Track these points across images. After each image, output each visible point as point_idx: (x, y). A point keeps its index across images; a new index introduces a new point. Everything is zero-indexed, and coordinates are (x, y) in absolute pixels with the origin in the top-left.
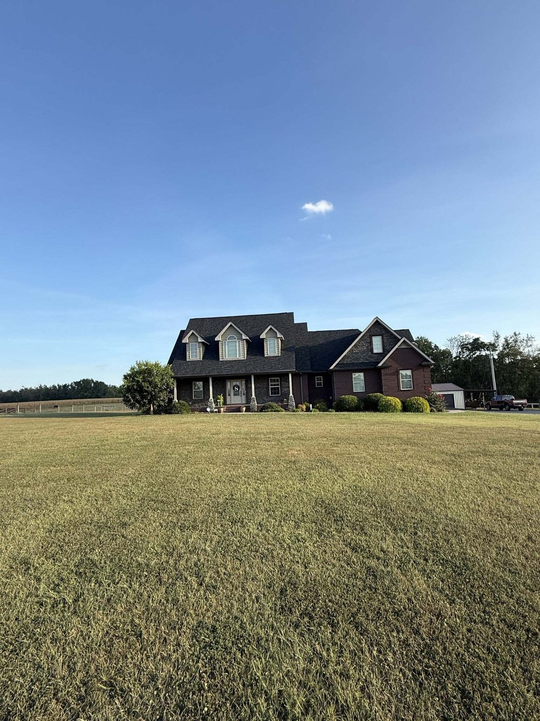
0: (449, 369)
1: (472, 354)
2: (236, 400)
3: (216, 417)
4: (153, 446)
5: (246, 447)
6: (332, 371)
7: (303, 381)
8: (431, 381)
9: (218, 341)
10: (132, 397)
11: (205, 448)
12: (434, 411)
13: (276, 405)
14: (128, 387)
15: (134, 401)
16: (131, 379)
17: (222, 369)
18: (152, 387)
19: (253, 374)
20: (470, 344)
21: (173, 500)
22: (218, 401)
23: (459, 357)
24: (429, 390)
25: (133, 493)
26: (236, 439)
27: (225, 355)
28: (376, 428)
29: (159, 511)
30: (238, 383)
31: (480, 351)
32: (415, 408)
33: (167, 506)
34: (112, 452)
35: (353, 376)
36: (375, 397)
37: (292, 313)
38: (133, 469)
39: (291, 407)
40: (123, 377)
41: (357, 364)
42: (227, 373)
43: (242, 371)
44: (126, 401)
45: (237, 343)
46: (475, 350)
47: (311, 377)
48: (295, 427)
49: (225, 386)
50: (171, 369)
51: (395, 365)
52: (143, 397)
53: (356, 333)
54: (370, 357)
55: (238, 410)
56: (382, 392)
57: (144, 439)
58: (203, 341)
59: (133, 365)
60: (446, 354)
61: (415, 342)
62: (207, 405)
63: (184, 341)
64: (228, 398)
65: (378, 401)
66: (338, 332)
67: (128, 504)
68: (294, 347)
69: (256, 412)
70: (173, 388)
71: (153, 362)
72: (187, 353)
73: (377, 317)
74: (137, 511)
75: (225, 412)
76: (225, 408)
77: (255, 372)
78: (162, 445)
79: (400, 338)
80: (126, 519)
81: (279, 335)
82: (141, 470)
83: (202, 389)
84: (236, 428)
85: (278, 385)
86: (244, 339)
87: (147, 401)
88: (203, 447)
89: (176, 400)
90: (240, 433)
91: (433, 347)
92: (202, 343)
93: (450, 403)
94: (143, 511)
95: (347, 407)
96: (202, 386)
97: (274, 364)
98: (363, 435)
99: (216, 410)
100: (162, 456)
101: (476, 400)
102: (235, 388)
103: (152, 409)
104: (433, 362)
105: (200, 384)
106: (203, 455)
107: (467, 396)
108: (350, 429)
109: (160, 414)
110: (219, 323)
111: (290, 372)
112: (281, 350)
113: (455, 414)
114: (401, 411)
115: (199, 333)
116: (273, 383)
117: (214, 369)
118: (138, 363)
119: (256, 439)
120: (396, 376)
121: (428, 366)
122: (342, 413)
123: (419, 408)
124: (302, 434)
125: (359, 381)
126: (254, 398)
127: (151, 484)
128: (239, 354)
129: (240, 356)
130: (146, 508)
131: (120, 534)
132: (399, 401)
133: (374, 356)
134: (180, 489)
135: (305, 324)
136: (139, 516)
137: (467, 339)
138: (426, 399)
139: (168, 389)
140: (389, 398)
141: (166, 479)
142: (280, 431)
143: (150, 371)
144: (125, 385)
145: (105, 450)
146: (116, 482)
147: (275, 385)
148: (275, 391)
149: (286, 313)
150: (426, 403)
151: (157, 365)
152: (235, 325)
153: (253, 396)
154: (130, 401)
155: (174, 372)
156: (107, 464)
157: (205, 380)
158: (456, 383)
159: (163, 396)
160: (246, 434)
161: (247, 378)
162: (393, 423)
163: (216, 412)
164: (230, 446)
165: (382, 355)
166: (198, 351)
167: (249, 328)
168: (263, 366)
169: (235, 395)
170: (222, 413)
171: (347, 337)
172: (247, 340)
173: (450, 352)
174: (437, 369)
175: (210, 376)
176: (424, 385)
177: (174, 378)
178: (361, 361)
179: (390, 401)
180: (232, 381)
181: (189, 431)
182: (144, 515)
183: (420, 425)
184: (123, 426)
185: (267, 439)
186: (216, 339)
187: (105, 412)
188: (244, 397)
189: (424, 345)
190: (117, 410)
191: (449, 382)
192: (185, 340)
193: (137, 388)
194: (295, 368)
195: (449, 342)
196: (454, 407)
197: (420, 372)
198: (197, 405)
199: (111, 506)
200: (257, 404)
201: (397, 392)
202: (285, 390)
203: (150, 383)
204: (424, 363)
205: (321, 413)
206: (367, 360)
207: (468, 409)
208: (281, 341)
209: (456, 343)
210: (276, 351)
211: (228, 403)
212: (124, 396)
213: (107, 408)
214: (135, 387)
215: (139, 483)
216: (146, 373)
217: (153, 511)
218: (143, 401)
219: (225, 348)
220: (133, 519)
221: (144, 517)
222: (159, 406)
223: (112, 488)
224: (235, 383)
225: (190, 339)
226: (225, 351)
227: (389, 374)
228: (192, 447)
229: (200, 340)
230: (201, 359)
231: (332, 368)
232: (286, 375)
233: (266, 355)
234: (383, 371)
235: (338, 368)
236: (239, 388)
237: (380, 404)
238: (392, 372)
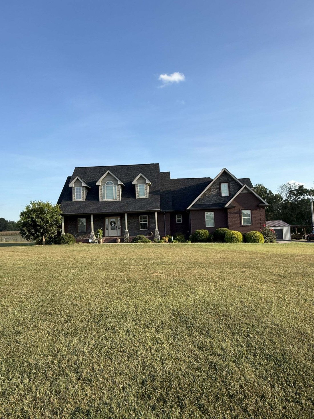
0: (279, 210)
1: (297, 198)
2: (112, 233)
3: (96, 247)
4: (44, 270)
5: (120, 271)
6: (190, 210)
7: (167, 219)
8: (265, 219)
9: (98, 186)
10: (28, 231)
11: (86, 271)
12: (267, 242)
13: (145, 237)
14: (24, 222)
15: (29, 234)
16: (27, 216)
17: (101, 208)
18: (44, 223)
19: (126, 212)
20: (296, 190)
21: (59, 313)
22: (98, 234)
23: (287, 200)
24: (264, 226)
25: (26, 308)
26: (112, 264)
27: (104, 197)
28: (222, 255)
29: (47, 322)
30: (114, 220)
31: (303, 195)
32: (253, 240)
33: (54, 317)
34: (9, 275)
35: (206, 215)
36: (222, 231)
37: (158, 164)
38: (27, 288)
39: (156, 239)
40: (20, 214)
41: (209, 205)
42: (105, 212)
43: (118, 210)
44: (23, 234)
45: (114, 188)
46: (300, 195)
47: (172, 216)
48: (159, 255)
49: (103, 222)
50: (60, 208)
51: (238, 206)
52: (37, 230)
53: (208, 180)
54: (219, 199)
55: (115, 241)
56: (227, 227)
57: (36, 264)
58: (86, 185)
59: (28, 205)
60: (278, 198)
61: (255, 188)
62: (89, 237)
63: (70, 185)
64: (106, 231)
65: (225, 234)
66: (195, 179)
67: (22, 317)
68: (159, 191)
69: (129, 242)
70: (62, 223)
71: (45, 202)
72: (73, 195)
73: (225, 168)
74: (29, 321)
75: (103, 243)
76: (104, 239)
77: (128, 211)
78: (52, 269)
79: (242, 184)
80: (20, 328)
81: (147, 181)
82: (34, 289)
83: (85, 224)
84: (112, 256)
85: (146, 221)
86: (119, 185)
87: (40, 234)
88: (84, 271)
89: (64, 233)
90: (115, 259)
91: (268, 192)
92: (85, 187)
93: (279, 236)
94: (34, 322)
95: (201, 239)
96: (85, 221)
97: (143, 204)
98: (212, 260)
99: (97, 241)
100: (51, 278)
101: (299, 233)
102: (112, 223)
103: (44, 240)
104: (267, 204)
105: (84, 220)
106: (85, 277)
107: (292, 230)
108: (202, 256)
109: (51, 244)
110: (99, 171)
111: (156, 211)
112: (149, 193)
113: (283, 244)
114: (242, 242)
115: (83, 179)
116: (143, 220)
117: (95, 208)
118: (33, 203)
119: (127, 264)
120: (238, 215)
121: (264, 207)
122: (196, 243)
123: (256, 240)
124: (165, 260)
125: (210, 218)
126: (127, 232)
127: (41, 301)
128: (116, 196)
129: (116, 198)
130: (36, 319)
131: (14, 340)
132: (240, 234)
133: (222, 199)
134: (65, 304)
135: (168, 173)
136: (31, 326)
137: (294, 186)
138: (261, 233)
139: (57, 224)
140: (233, 232)
141: (54, 296)
142: (147, 257)
143: (42, 209)
144: (21, 221)
145: (4, 273)
146: (12, 299)
147: (144, 221)
148: (144, 226)
149: (154, 164)
150: (261, 236)
151: (48, 205)
152: (112, 173)
153: (127, 230)
154: (25, 233)
155: (62, 210)
156: (5, 284)
157: (88, 217)
158: (285, 220)
159: (53, 230)
160: (120, 260)
161: (121, 216)
162: (235, 251)
163: (96, 243)
164: (106, 269)
165: (228, 198)
166: (82, 193)
167: (123, 175)
168: (135, 206)
169: (112, 229)
170: (101, 243)
171: (201, 184)
172: (121, 185)
173: (281, 197)
174: (270, 210)
175: (92, 214)
176: (260, 222)
177: (62, 215)
178: (212, 202)
179: (234, 234)
180: (110, 218)
181: (73, 257)
182: (35, 325)
183: (256, 253)
184: (19, 254)
185: (137, 264)
186: (97, 184)
187: (5, 242)
188: (119, 231)
189: (261, 190)
190: (15, 241)
191: (279, 219)
192: (72, 185)
193: (32, 223)
194: (160, 208)
195: (280, 188)
196: (283, 239)
197: (257, 212)
198: (81, 237)
199: (7, 318)
200: (130, 236)
201: (239, 227)
202: (152, 225)
203: (43, 219)
204: (260, 205)
205: (180, 243)
206: (217, 202)
207: (293, 241)
208: (149, 186)
209: (286, 189)
210: (145, 194)
211: (106, 235)
212: (21, 230)
213: (7, 240)
214: (30, 222)
215: (31, 300)
216: (39, 211)
217: (42, 322)
218: (36, 233)
219: (104, 192)
220: (25, 328)
221: (35, 326)
222: (50, 238)
223: (9, 304)
224: (112, 220)
225: (75, 184)
226: (104, 194)
227: (233, 213)
228: (76, 271)
229: (84, 184)
230: (85, 200)
231: (189, 208)
232: (153, 213)
233: (137, 198)
234: (229, 211)
235: (194, 208)
236: (115, 223)
237: (226, 237)
238: (236, 211)
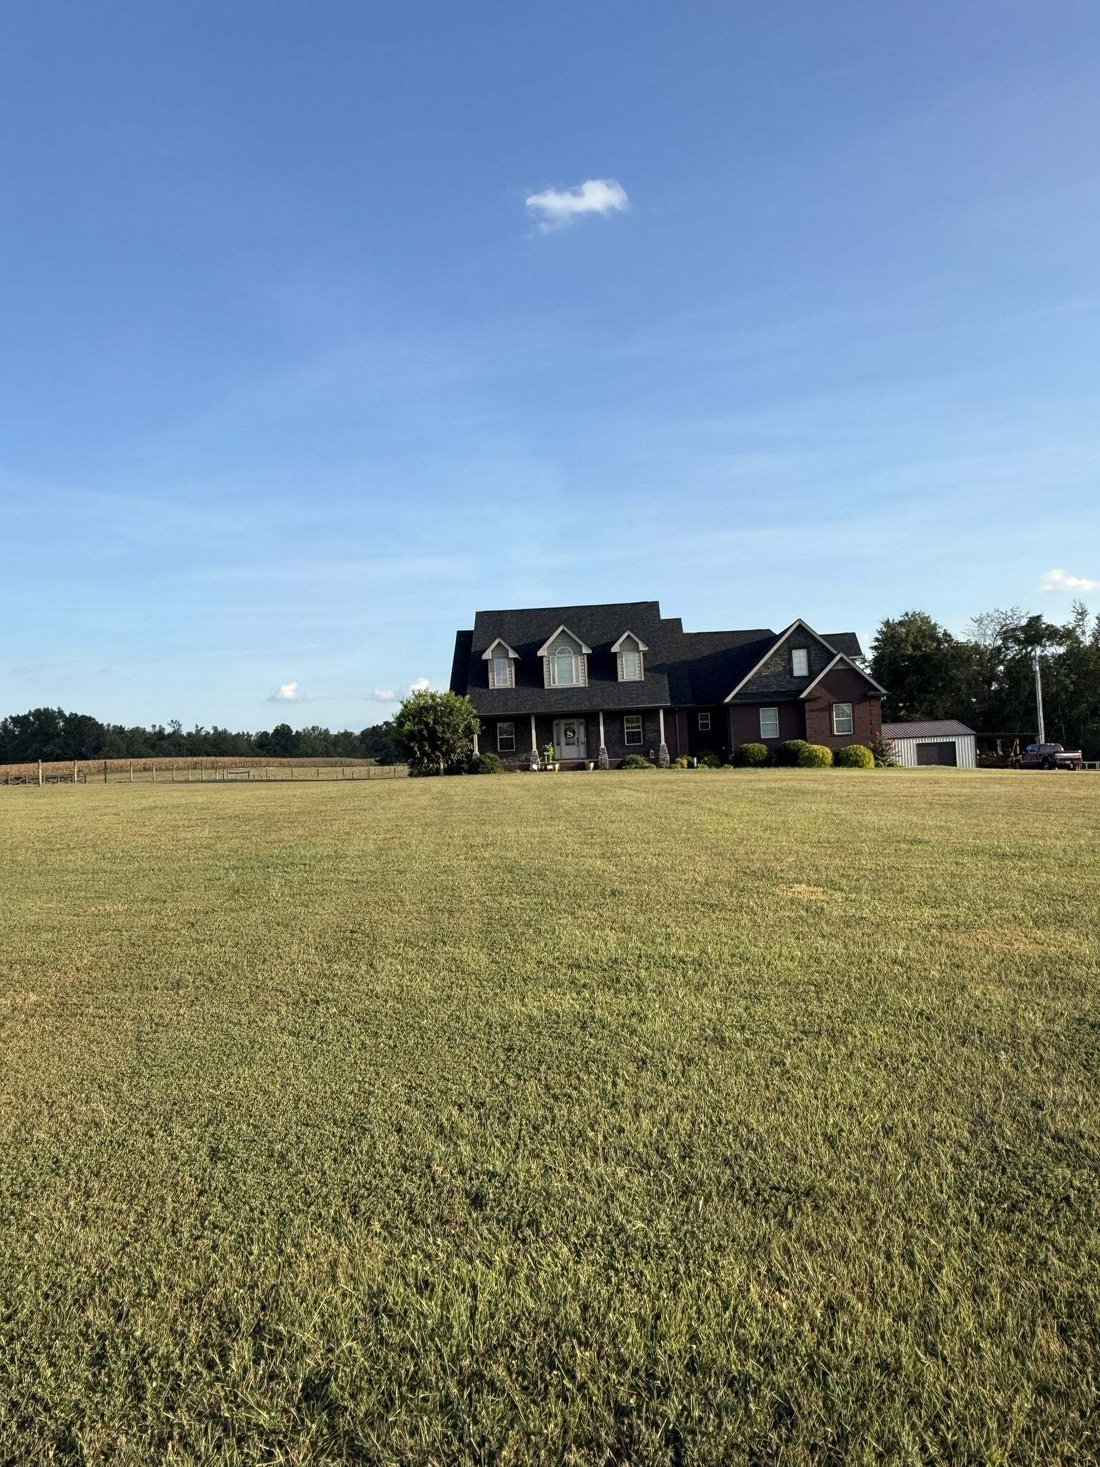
2: (574, 752)
3: (547, 778)
6: (729, 705)
7: (680, 722)
8: (881, 719)
9: (542, 657)
10: (419, 749)
12: (879, 767)
13: (641, 758)
17: (550, 702)
19: (602, 710)
22: (545, 753)
24: (877, 735)
27: (554, 679)
30: (573, 725)
32: (853, 762)
35: (761, 713)
36: (794, 745)
37: (657, 603)
39: (662, 762)
41: (768, 694)
43: (585, 706)
45: (573, 660)
47: (692, 715)
49: (550, 732)
50: (454, 697)
51: (828, 696)
52: (434, 748)
53: (773, 637)
54: (788, 682)
56: (805, 739)
58: (516, 656)
62: (529, 760)
63: (485, 657)
64: (556, 749)
65: (798, 751)
68: (664, 664)
69: (609, 770)
72: (490, 676)
73: (800, 618)
75: (561, 770)
76: (558, 765)
77: (606, 707)
79: (834, 651)
81: (642, 647)
83: (514, 735)
85: (638, 728)
86: (584, 654)
89: (476, 752)
91: (941, 635)
92: (515, 659)
95: (752, 761)
96: (513, 730)
97: (634, 693)
102: (570, 733)
103: (442, 767)
104: (884, 691)
105: (511, 726)
110: (541, 620)
111: (661, 707)
112: (645, 670)
113: (949, 772)
114: (832, 766)
116: (631, 725)
117: (538, 703)
120: (828, 714)
121: (876, 698)
123: (858, 762)
125: (769, 723)
126: (604, 749)
128: (577, 678)
129: (578, 681)
132: (829, 751)
133: (794, 681)
135: (678, 622)
138: (870, 748)
140: (815, 747)
147: (633, 728)
148: (634, 737)
149: (648, 602)
150: (868, 755)
152: (568, 629)
153: (603, 746)
157: (524, 722)
161: (590, 719)
166: (507, 672)
168: (617, 697)
169: (567, 744)
171: (760, 643)
172: (588, 654)
175: (531, 715)
176: (871, 726)
178: (774, 688)
179: (816, 752)
180: (564, 722)
186: (540, 654)
188: (583, 748)
192: (488, 655)
194: (669, 700)
197: (864, 708)
198: (515, 761)
200: (610, 757)
201: (828, 738)
202: (652, 735)
204: (869, 693)
205: (711, 770)
206: (783, 687)
208: (644, 655)
210: (637, 672)
211: (556, 756)
219: (554, 669)
224: (569, 726)
225: (495, 653)
226: (554, 672)
227: (816, 711)
229: (512, 655)
230: (514, 686)
231: (727, 700)
232: (654, 712)
233: (620, 680)
234: (807, 706)
235: (738, 701)
236: (574, 732)
237: (801, 757)
238: (822, 706)
